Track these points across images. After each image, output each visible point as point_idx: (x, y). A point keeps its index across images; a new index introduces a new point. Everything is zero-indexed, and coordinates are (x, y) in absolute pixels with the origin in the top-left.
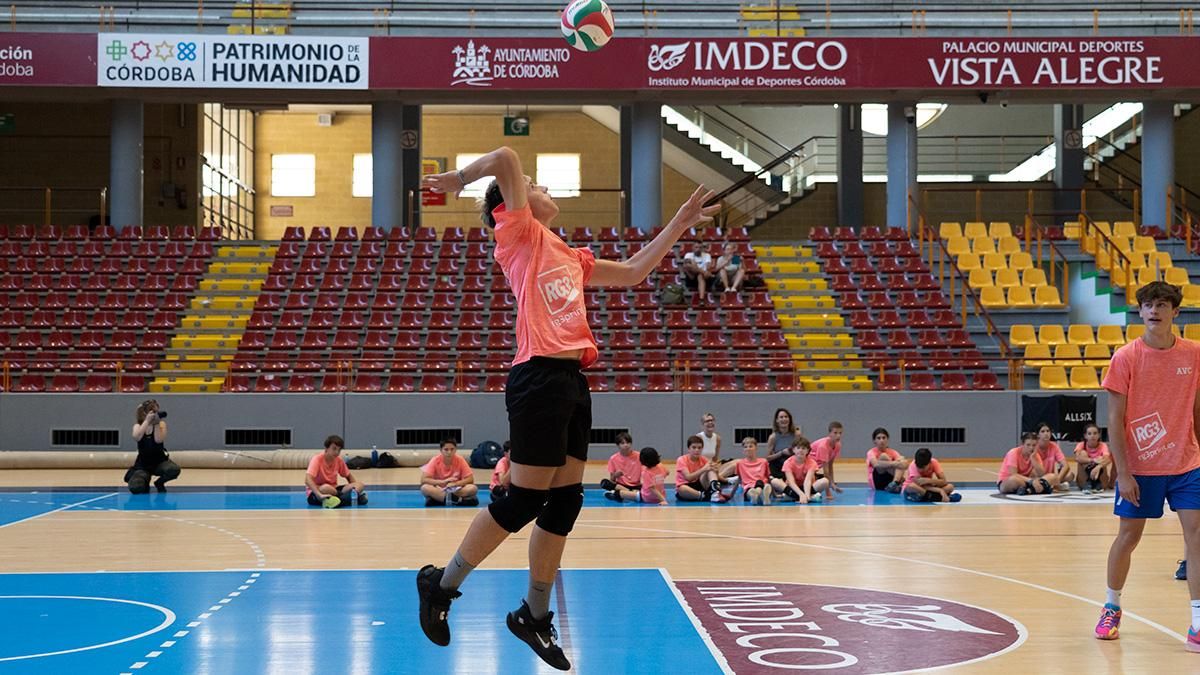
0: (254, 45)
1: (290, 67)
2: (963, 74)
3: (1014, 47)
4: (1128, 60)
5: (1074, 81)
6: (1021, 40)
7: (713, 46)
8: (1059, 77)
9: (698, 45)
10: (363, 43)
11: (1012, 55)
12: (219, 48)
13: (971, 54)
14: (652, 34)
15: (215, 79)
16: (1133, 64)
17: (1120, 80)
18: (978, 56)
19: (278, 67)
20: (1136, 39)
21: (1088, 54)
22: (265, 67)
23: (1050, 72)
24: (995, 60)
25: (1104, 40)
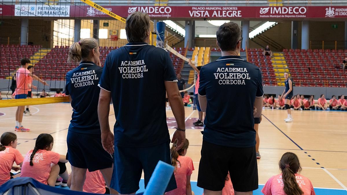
0: (46, 7)
1: (54, 12)
2: (197, 14)
3: (208, 9)
4: (234, 12)
5: (221, 16)
6: (210, 7)
7: (142, 8)
8: (218, 15)
9: (139, 8)
10: (68, 7)
11: (208, 10)
12: (39, 8)
13: (199, 10)
14: (130, 5)
15: (38, 14)
16: (235, 12)
17: (231, 16)
18: (200, 10)
19: (51, 12)
20: (235, 7)
21: (225, 10)
22: (48, 12)
23: (216, 14)
24: (204, 11)
25: (228, 7)
